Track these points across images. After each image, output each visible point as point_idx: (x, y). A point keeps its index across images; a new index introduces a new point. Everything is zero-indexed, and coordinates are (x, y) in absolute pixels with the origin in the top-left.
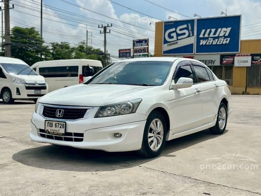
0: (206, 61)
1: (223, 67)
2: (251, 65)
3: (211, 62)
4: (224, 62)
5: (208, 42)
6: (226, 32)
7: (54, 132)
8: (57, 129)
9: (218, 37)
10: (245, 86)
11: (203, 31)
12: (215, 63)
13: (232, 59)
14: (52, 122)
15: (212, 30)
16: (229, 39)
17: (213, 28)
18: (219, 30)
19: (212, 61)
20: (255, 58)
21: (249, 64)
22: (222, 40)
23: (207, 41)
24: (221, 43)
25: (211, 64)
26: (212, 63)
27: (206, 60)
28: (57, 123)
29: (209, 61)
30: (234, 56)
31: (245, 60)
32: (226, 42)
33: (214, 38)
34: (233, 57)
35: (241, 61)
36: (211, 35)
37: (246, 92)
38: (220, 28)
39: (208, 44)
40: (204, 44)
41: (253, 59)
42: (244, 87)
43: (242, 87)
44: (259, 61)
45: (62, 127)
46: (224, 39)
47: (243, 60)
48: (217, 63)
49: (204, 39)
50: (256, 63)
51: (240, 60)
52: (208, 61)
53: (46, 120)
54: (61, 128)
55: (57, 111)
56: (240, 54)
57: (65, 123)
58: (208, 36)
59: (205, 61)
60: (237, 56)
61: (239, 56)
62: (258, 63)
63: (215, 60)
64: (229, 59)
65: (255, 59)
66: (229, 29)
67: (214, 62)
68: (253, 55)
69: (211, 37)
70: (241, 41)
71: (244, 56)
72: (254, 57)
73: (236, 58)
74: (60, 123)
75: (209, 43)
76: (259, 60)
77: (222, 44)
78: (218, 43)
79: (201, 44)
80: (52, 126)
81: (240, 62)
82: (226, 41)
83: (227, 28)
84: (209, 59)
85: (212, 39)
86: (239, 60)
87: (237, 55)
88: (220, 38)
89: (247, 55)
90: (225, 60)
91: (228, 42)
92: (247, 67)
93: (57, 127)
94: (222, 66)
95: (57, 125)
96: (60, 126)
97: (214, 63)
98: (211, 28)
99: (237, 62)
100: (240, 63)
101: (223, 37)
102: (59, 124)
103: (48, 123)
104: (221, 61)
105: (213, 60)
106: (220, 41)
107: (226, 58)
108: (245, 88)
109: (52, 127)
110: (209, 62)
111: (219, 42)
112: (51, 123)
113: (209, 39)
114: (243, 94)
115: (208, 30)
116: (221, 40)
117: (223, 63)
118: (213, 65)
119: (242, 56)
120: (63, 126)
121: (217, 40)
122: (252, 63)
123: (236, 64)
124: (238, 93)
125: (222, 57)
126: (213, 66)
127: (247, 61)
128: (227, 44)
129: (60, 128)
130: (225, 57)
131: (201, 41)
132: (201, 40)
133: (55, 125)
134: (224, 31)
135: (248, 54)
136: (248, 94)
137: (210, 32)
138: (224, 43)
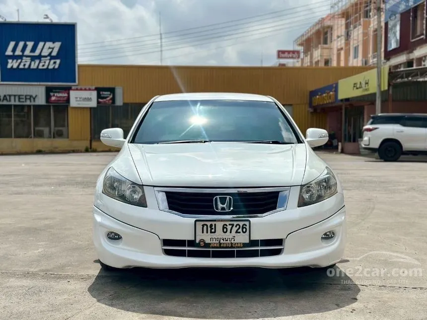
0: (21, 97)
1: (52, 107)
2: (98, 106)
3: (30, 99)
4: (53, 98)
5: (22, 64)
6: (53, 48)
7: (220, 244)
8: (228, 235)
9: (40, 57)
10: (89, 139)
11: (12, 44)
12: (36, 99)
13: (66, 95)
14: (213, 223)
15: (28, 43)
16: (58, 61)
17: (30, 41)
18: (41, 44)
19: (31, 96)
20: (103, 94)
21: (93, 104)
22: (47, 62)
23: (21, 62)
24: (45, 67)
25: (31, 101)
26: (32, 99)
27: (19, 94)
28: (227, 223)
29: (26, 96)
30: (68, 89)
31: (86, 97)
32: (54, 67)
33: (33, 58)
34: (67, 91)
35: (80, 98)
36: (27, 52)
37: (91, 148)
38: (42, 41)
39: (21, 66)
40: (15, 66)
41: (99, 96)
42: (87, 140)
43: (84, 140)
44: (108, 99)
45: (240, 230)
46: (50, 60)
47: (84, 96)
48: (41, 101)
49: (14, 57)
50: (104, 102)
51: (80, 96)
52: (24, 97)
53: (196, 221)
54: (240, 232)
55: (216, 199)
56: (79, 87)
57: (249, 221)
58: (21, 54)
59: (19, 96)
60: (74, 90)
61: (77, 89)
62: (107, 101)
63: (36, 96)
64: (60, 95)
65: (102, 96)
66: (57, 45)
67: (34, 99)
68: (99, 90)
69: (27, 56)
70: (80, 66)
71: (85, 90)
72: (101, 93)
73: (72, 93)
74: (235, 223)
75: (24, 65)
76: (107, 97)
77: (47, 68)
78: (40, 67)
79: (9, 66)
80: (213, 231)
81: (78, 99)
82: (54, 65)
83: (54, 43)
84: (25, 94)
85: (29, 58)
86: (76, 96)
87: (73, 88)
88: (42, 59)
89: (90, 90)
90: (54, 95)
91: (57, 66)
92: (91, 108)
93: (229, 231)
94: (50, 106)
95: (229, 227)
96: (235, 229)
97: (34, 101)
98: (26, 40)
99: (75, 99)
100: (78, 101)
101: (49, 58)
102: (233, 225)
103: (203, 226)
104: (48, 97)
105: (34, 96)
106: (43, 64)
107: (56, 92)
108: (89, 142)
109: (215, 232)
110: (26, 99)
111: (41, 64)
112: (211, 225)
113: (24, 58)
114: (87, 151)
115: (21, 44)
116: (45, 62)
117: (51, 101)
118: (33, 103)
119: (81, 90)
120: (243, 228)
121: (37, 62)
122: (98, 102)
123: (73, 103)
124: (79, 150)
125: (49, 90)
126: (34, 106)
127: (91, 98)
128: (56, 69)
129: (237, 232)
130: (54, 91)
131: (10, 61)
132: (10, 59)
133: (224, 228)
134: (50, 48)
135: (91, 87)
136: (95, 151)
137: (25, 47)
138: (51, 67)
